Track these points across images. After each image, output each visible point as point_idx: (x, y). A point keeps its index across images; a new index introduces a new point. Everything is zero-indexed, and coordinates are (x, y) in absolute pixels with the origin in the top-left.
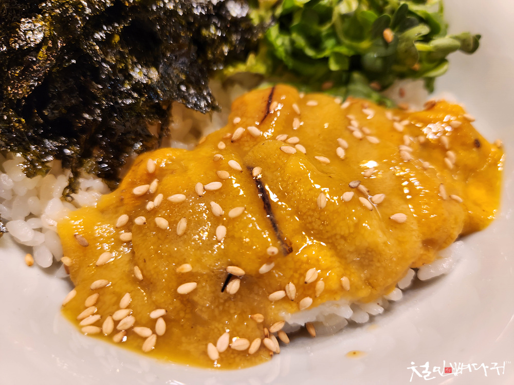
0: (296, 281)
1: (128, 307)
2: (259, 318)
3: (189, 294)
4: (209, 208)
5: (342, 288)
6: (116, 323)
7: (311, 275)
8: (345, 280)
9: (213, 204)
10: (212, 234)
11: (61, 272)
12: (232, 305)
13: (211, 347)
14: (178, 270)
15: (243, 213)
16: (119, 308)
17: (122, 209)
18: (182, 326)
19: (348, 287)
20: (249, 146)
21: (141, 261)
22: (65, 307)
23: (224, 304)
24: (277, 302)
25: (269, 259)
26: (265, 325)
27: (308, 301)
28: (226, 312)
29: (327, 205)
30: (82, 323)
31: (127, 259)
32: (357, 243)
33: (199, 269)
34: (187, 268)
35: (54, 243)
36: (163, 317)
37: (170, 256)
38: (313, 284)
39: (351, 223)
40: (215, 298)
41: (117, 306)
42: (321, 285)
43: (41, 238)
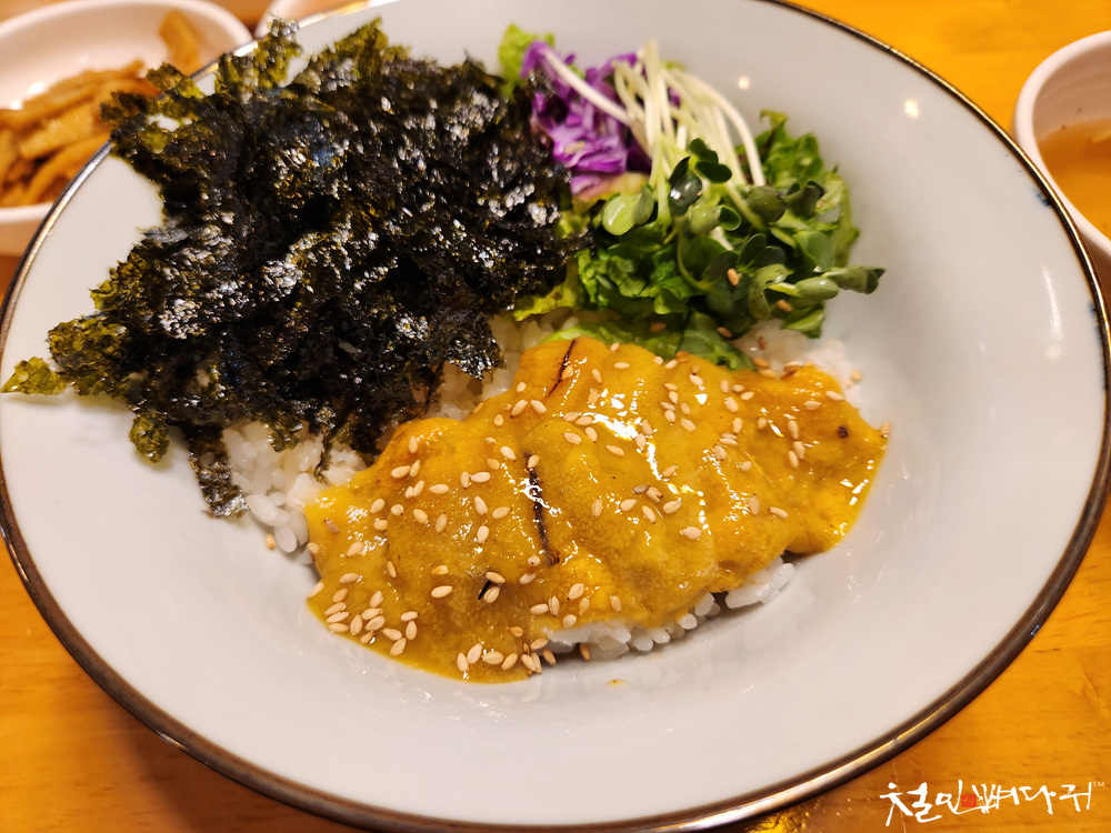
0: (560, 596)
1: (378, 607)
2: (518, 631)
3: (443, 598)
4: (473, 504)
5: (611, 608)
6: (365, 622)
7: (575, 591)
8: (615, 599)
9: (478, 500)
10: (474, 534)
11: (304, 558)
12: (489, 615)
13: (461, 657)
14: (433, 572)
15: (509, 514)
16: (369, 607)
17: (378, 492)
18: (435, 632)
19: (619, 609)
20: (531, 424)
21: (395, 557)
22: (311, 601)
23: (480, 613)
24: (538, 616)
25: (531, 569)
26: (526, 639)
27: (571, 619)
28: (481, 621)
29: (602, 514)
30: (330, 620)
31: (381, 551)
32: (633, 560)
33: (455, 572)
34: (443, 570)
35: (300, 525)
36: (414, 620)
37: (427, 555)
38: (578, 601)
39: (627, 537)
40: (471, 606)
41: (367, 604)
42: (585, 603)
43: (284, 517)
